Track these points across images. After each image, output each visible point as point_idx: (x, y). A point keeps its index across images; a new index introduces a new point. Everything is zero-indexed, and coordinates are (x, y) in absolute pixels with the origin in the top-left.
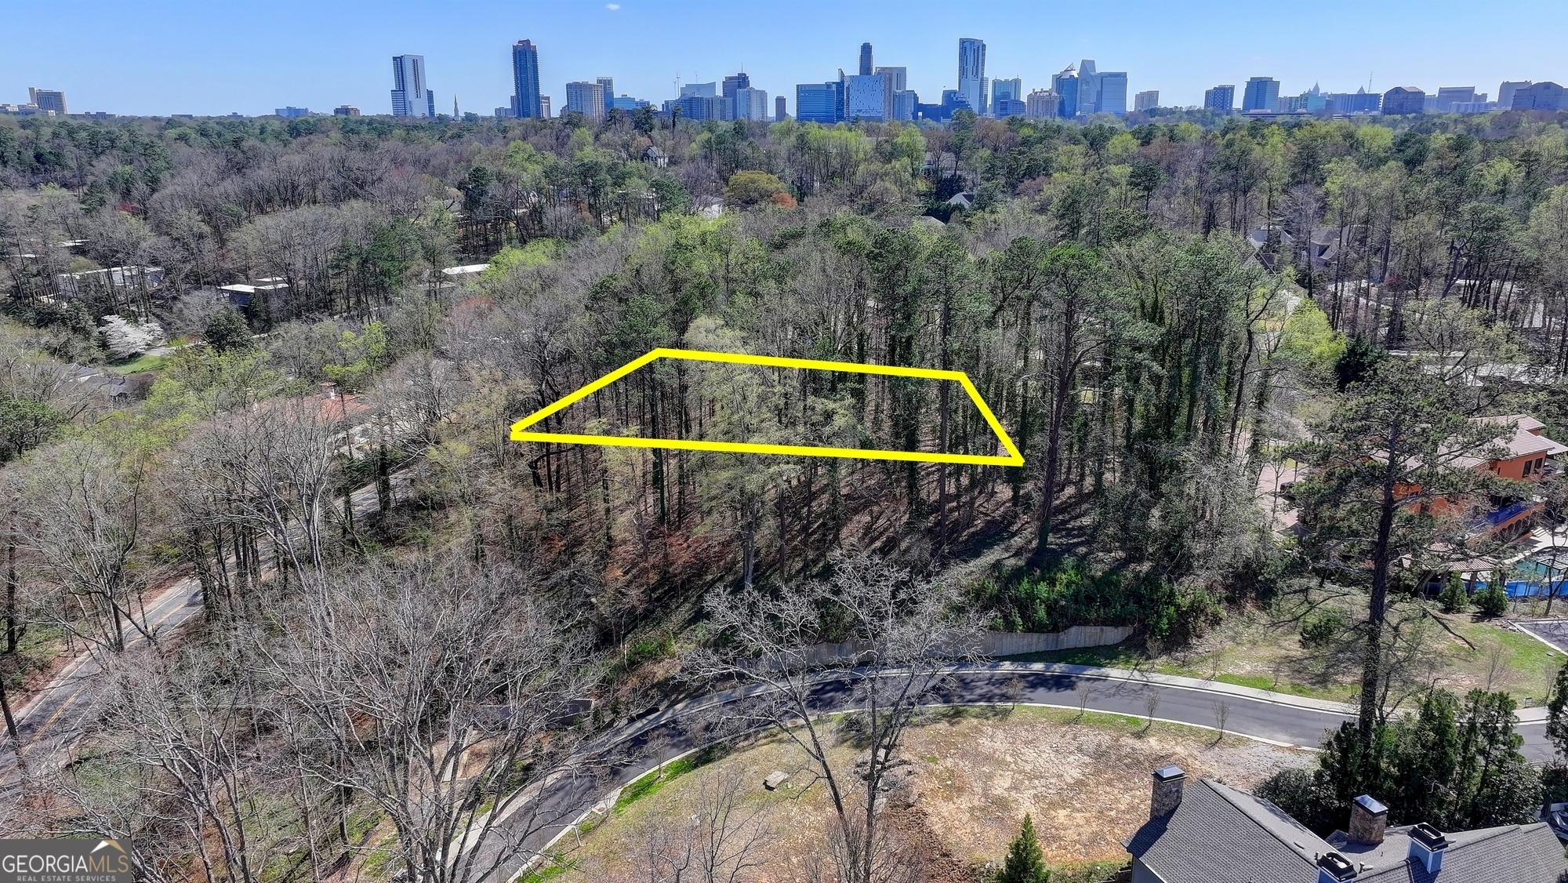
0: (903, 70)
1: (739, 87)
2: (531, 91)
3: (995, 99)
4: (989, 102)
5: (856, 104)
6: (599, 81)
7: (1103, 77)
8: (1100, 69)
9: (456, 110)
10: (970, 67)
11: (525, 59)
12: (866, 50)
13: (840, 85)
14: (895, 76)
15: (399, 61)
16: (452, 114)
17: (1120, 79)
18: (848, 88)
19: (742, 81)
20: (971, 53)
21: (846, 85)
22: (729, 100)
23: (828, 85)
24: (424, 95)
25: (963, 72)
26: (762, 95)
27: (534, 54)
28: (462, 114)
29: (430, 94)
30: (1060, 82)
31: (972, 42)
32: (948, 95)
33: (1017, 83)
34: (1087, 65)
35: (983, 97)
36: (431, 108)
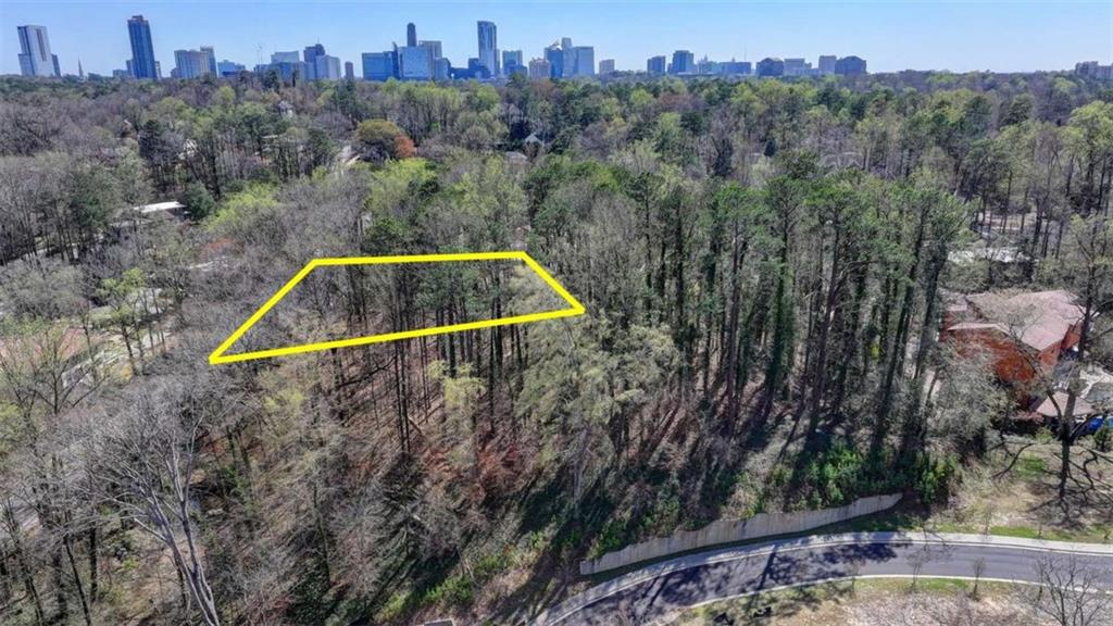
0: (439, 43)
1: (317, 54)
2: (147, 56)
3: (505, 65)
4: (501, 66)
5: (408, 67)
6: (203, 49)
7: (578, 49)
8: (575, 44)
9: (81, 71)
10: (486, 41)
11: (139, 32)
12: (411, 28)
13: (395, 53)
14: (433, 48)
15: (23, 31)
16: (78, 74)
17: (589, 51)
18: (401, 56)
19: (319, 50)
20: (486, 32)
21: (399, 53)
22: (311, 65)
23: (386, 54)
24: (50, 59)
25: (481, 45)
26: (337, 60)
27: (147, 27)
28: (86, 74)
29: (55, 59)
30: (550, 53)
31: (486, 24)
32: (472, 62)
33: (519, 53)
34: (566, 42)
35: (497, 63)
36: (57, 69)
